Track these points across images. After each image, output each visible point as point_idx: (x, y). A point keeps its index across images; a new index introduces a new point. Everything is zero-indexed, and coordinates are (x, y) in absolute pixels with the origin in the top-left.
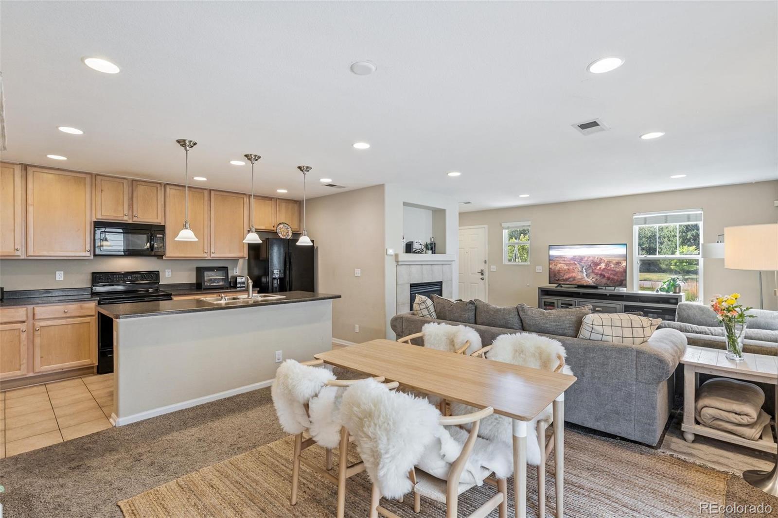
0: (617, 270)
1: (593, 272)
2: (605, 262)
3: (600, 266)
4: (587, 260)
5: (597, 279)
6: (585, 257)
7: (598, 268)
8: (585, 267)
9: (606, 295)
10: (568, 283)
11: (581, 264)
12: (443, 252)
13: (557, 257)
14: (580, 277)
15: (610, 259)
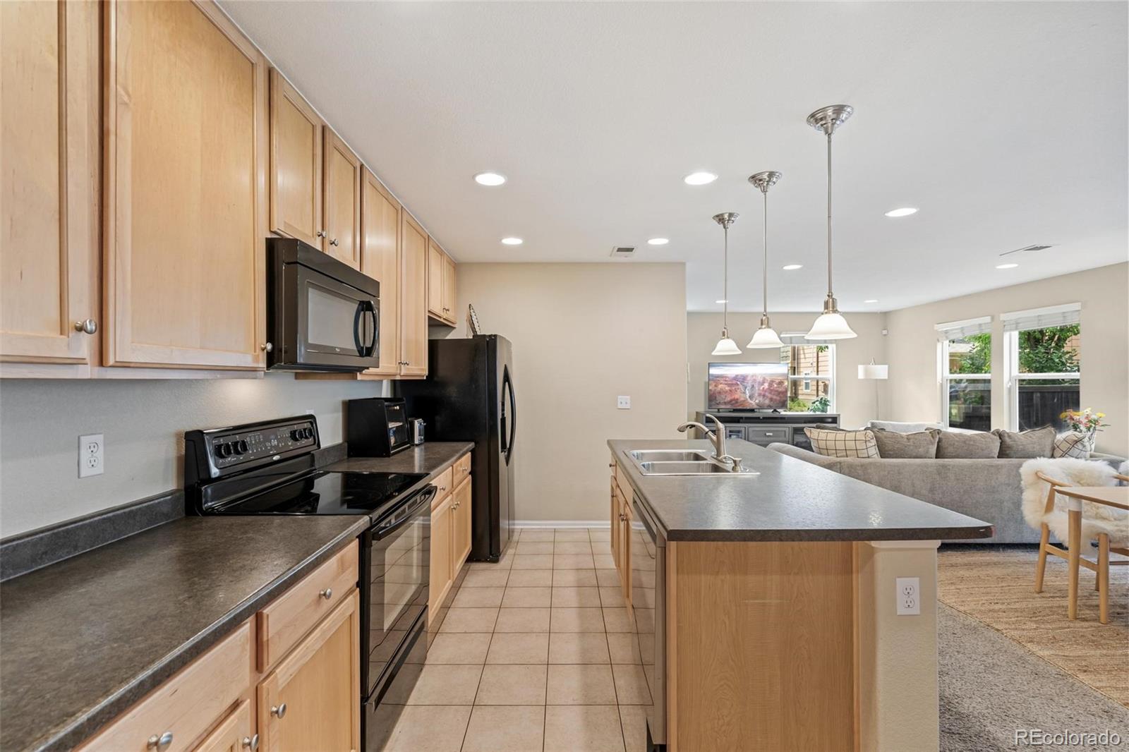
0: (780, 390)
1: (756, 393)
2: (769, 381)
3: (763, 386)
4: (750, 380)
5: (758, 401)
6: (747, 376)
7: (761, 388)
8: (748, 388)
9: (759, 418)
11: (744, 383)
13: (718, 376)
14: (742, 399)
15: (774, 378)
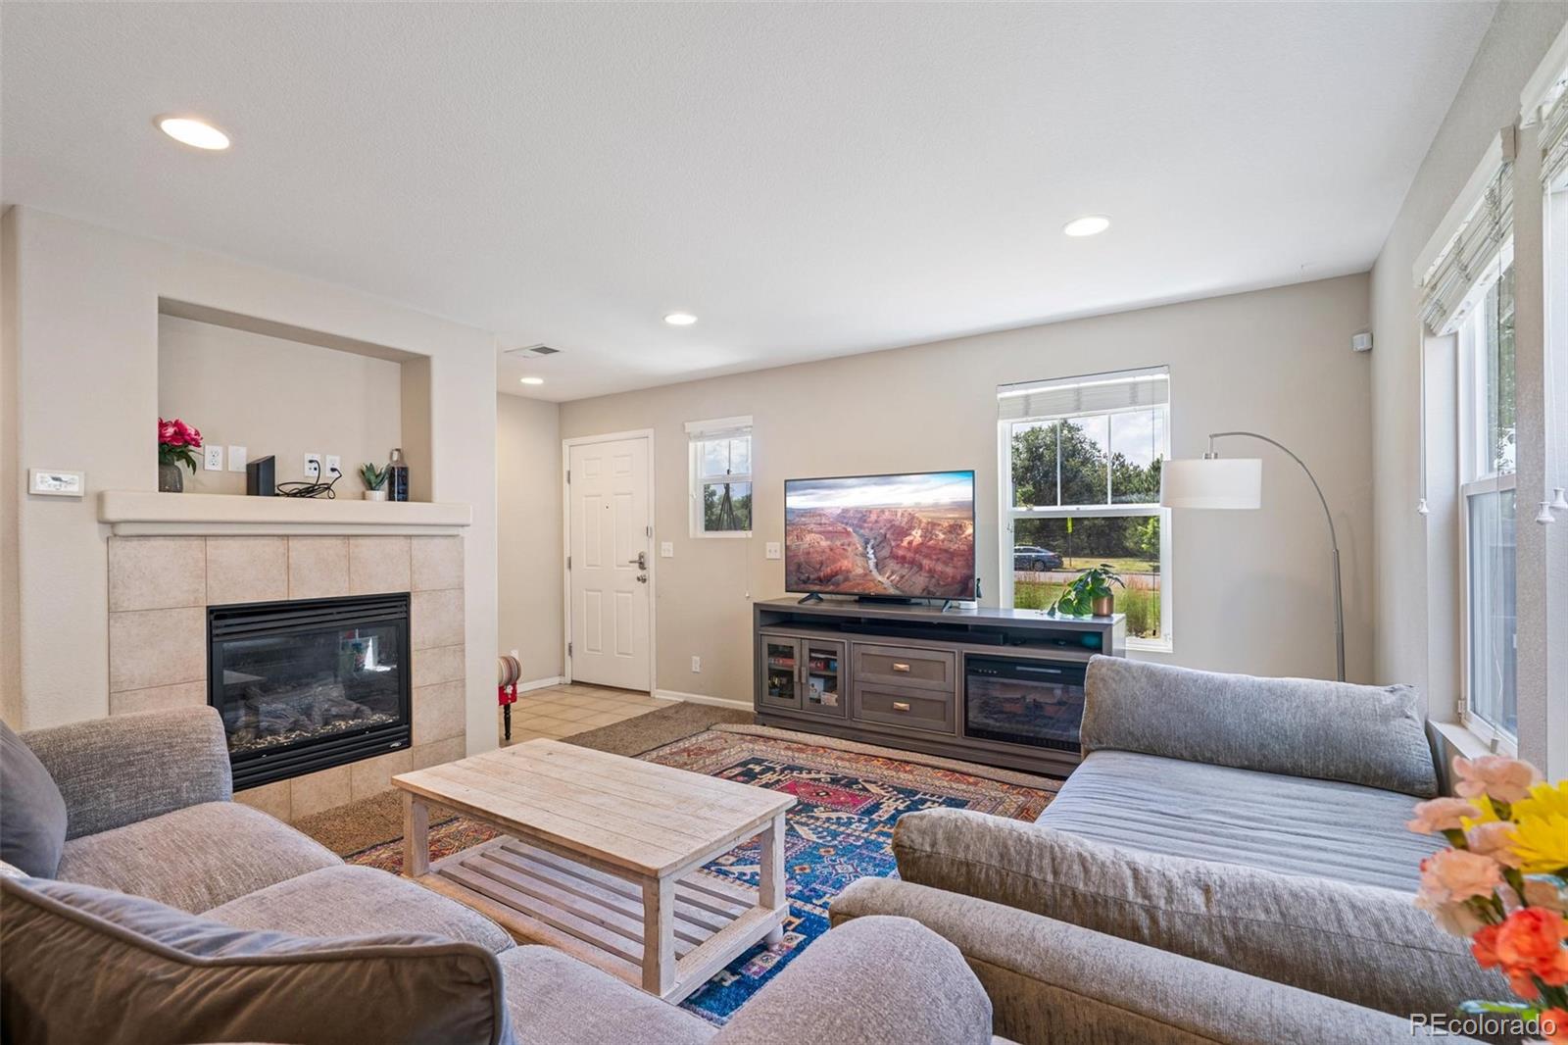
0: (954, 547)
1: (894, 556)
2: (923, 525)
3: (909, 538)
4: (876, 522)
5: (902, 577)
6: (870, 512)
7: (905, 544)
8: (872, 542)
10: (831, 588)
11: (862, 531)
12: (427, 498)
13: (804, 514)
14: (860, 571)
15: (933, 515)
